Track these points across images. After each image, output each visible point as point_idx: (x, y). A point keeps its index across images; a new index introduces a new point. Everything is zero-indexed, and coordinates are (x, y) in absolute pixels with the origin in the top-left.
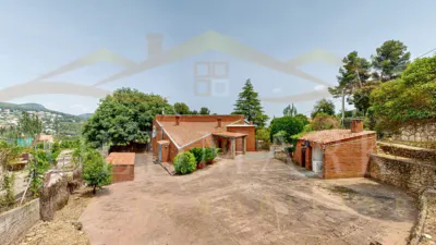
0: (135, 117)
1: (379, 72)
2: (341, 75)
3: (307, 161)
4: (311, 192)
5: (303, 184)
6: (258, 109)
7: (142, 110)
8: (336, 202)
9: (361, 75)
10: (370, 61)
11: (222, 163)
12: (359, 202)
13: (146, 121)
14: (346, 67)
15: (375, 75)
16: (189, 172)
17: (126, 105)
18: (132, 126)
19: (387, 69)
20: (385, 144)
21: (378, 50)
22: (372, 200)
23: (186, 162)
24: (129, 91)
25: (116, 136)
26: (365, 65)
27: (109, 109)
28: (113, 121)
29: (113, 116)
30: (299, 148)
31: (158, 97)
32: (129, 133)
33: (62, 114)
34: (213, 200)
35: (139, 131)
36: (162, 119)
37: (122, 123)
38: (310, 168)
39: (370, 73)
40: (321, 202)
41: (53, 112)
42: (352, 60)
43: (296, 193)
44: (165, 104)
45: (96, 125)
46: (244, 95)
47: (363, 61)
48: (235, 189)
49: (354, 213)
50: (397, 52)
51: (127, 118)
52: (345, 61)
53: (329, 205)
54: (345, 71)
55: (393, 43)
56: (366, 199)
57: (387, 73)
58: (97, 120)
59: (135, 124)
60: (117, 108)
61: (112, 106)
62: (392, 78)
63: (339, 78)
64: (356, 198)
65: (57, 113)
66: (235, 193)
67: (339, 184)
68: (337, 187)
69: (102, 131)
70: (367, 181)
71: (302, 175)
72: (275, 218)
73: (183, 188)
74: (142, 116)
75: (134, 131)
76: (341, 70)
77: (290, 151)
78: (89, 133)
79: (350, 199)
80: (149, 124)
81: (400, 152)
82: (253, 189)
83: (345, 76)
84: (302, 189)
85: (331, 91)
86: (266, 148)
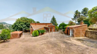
0: (25, 24)
1: (83, 15)
2: (74, 15)
3: (68, 33)
4: (71, 41)
5: (68, 38)
6: (56, 22)
7: (27, 22)
8: (79, 43)
9: (79, 15)
10: (81, 12)
11: (46, 34)
12: (86, 43)
13: (28, 25)
14: (76, 14)
15: (82, 15)
16: (36, 36)
17: (23, 21)
18: (24, 26)
19: (85, 14)
20: (89, 28)
21: (83, 10)
22: (90, 42)
23: (35, 33)
24: (24, 17)
25: (20, 28)
26: (80, 13)
27: (19, 22)
28: (19, 24)
29: (20, 23)
30: (66, 30)
31: (32, 19)
32: (24, 27)
33: (11, 25)
34: (41, 43)
35: (26, 27)
36: (32, 24)
37: (22, 25)
38: (69, 35)
39: (81, 15)
40: (75, 43)
41: (8, 24)
42: (77, 12)
43: (67, 41)
44: (33, 21)
45: (15, 25)
46: (52, 19)
47: (79, 12)
48: (49, 40)
49: (87, 46)
50: (87, 10)
51: (23, 24)
52: (75, 12)
53: (77, 44)
54: (75, 14)
55: (86, 8)
56: (88, 42)
57: (85, 15)
58: (15, 24)
59: (25, 25)
60: (21, 21)
61: (19, 21)
62: (85, 16)
63: (74, 16)
64: (84, 42)
65: (10, 24)
66: (49, 41)
67: (78, 38)
68: (78, 39)
69: (16, 27)
70: (86, 38)
71: (67, 36)
72: (61, 49)
73: (33, 40)
74: (27, 23)
75: (25, 27)
76: (74, 14)
77: (64, 31)
78: (13, 27)
79: (83, 42)
80: (29, 25)
81: (95, 29)
82: (54, 40)
83: (75, 15)
84: (68, 40)
85: (72, 19)
86: (58, 31)
